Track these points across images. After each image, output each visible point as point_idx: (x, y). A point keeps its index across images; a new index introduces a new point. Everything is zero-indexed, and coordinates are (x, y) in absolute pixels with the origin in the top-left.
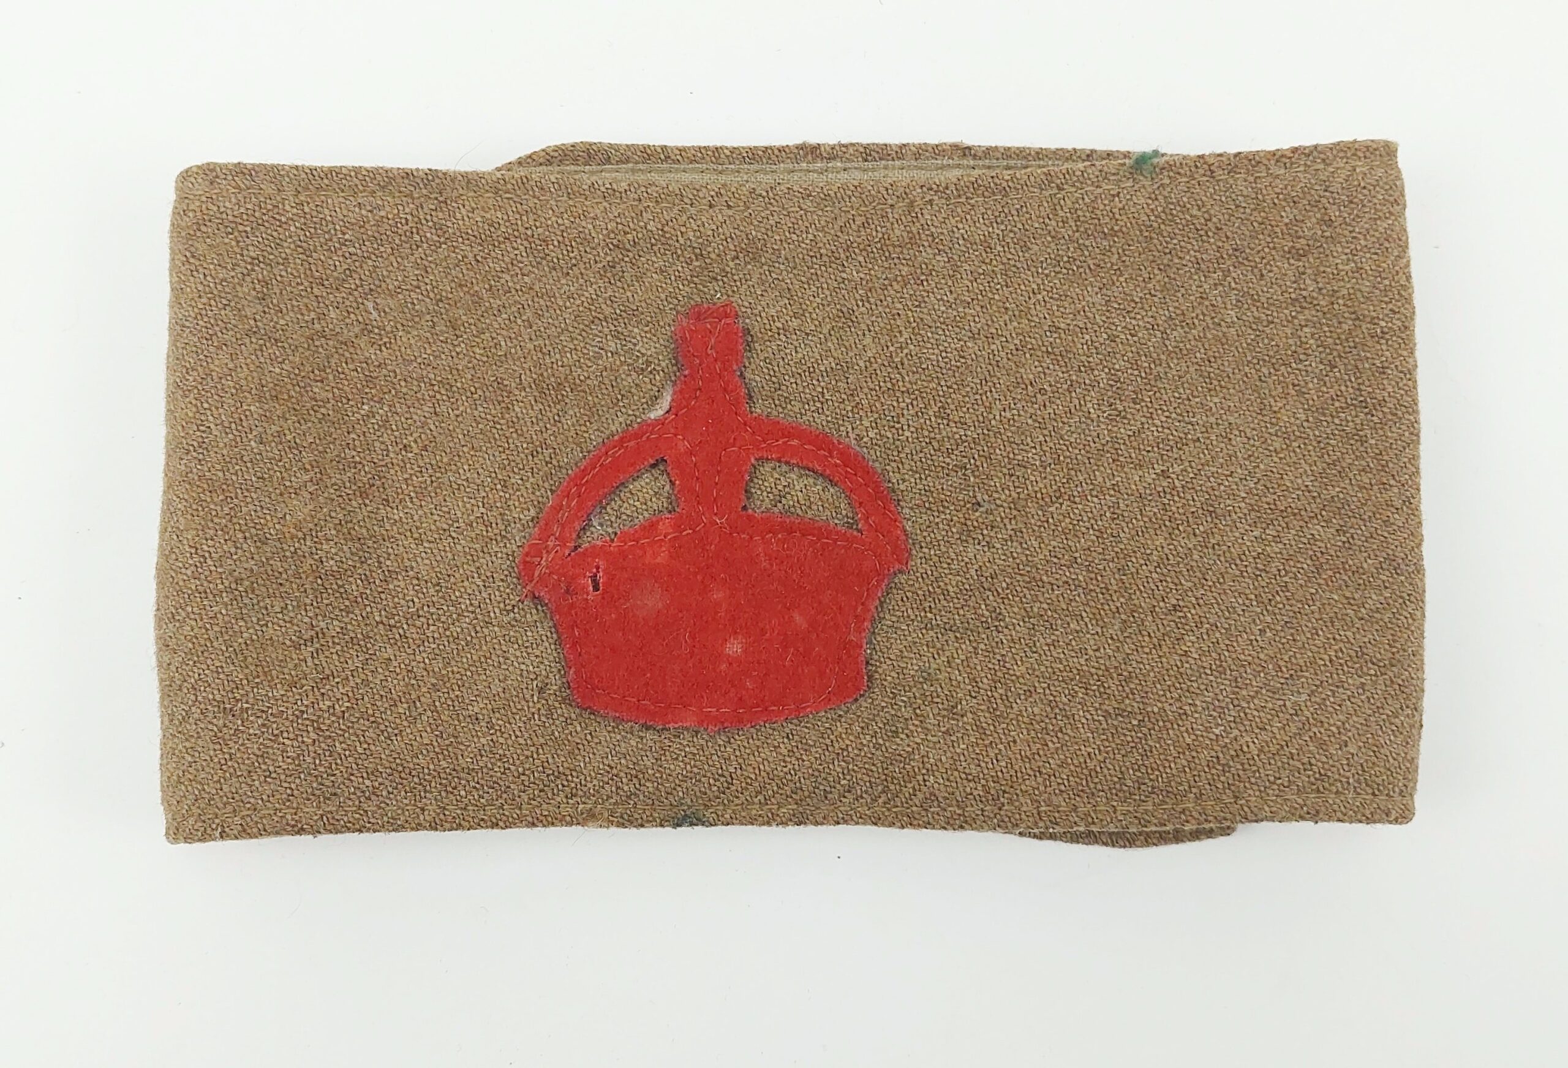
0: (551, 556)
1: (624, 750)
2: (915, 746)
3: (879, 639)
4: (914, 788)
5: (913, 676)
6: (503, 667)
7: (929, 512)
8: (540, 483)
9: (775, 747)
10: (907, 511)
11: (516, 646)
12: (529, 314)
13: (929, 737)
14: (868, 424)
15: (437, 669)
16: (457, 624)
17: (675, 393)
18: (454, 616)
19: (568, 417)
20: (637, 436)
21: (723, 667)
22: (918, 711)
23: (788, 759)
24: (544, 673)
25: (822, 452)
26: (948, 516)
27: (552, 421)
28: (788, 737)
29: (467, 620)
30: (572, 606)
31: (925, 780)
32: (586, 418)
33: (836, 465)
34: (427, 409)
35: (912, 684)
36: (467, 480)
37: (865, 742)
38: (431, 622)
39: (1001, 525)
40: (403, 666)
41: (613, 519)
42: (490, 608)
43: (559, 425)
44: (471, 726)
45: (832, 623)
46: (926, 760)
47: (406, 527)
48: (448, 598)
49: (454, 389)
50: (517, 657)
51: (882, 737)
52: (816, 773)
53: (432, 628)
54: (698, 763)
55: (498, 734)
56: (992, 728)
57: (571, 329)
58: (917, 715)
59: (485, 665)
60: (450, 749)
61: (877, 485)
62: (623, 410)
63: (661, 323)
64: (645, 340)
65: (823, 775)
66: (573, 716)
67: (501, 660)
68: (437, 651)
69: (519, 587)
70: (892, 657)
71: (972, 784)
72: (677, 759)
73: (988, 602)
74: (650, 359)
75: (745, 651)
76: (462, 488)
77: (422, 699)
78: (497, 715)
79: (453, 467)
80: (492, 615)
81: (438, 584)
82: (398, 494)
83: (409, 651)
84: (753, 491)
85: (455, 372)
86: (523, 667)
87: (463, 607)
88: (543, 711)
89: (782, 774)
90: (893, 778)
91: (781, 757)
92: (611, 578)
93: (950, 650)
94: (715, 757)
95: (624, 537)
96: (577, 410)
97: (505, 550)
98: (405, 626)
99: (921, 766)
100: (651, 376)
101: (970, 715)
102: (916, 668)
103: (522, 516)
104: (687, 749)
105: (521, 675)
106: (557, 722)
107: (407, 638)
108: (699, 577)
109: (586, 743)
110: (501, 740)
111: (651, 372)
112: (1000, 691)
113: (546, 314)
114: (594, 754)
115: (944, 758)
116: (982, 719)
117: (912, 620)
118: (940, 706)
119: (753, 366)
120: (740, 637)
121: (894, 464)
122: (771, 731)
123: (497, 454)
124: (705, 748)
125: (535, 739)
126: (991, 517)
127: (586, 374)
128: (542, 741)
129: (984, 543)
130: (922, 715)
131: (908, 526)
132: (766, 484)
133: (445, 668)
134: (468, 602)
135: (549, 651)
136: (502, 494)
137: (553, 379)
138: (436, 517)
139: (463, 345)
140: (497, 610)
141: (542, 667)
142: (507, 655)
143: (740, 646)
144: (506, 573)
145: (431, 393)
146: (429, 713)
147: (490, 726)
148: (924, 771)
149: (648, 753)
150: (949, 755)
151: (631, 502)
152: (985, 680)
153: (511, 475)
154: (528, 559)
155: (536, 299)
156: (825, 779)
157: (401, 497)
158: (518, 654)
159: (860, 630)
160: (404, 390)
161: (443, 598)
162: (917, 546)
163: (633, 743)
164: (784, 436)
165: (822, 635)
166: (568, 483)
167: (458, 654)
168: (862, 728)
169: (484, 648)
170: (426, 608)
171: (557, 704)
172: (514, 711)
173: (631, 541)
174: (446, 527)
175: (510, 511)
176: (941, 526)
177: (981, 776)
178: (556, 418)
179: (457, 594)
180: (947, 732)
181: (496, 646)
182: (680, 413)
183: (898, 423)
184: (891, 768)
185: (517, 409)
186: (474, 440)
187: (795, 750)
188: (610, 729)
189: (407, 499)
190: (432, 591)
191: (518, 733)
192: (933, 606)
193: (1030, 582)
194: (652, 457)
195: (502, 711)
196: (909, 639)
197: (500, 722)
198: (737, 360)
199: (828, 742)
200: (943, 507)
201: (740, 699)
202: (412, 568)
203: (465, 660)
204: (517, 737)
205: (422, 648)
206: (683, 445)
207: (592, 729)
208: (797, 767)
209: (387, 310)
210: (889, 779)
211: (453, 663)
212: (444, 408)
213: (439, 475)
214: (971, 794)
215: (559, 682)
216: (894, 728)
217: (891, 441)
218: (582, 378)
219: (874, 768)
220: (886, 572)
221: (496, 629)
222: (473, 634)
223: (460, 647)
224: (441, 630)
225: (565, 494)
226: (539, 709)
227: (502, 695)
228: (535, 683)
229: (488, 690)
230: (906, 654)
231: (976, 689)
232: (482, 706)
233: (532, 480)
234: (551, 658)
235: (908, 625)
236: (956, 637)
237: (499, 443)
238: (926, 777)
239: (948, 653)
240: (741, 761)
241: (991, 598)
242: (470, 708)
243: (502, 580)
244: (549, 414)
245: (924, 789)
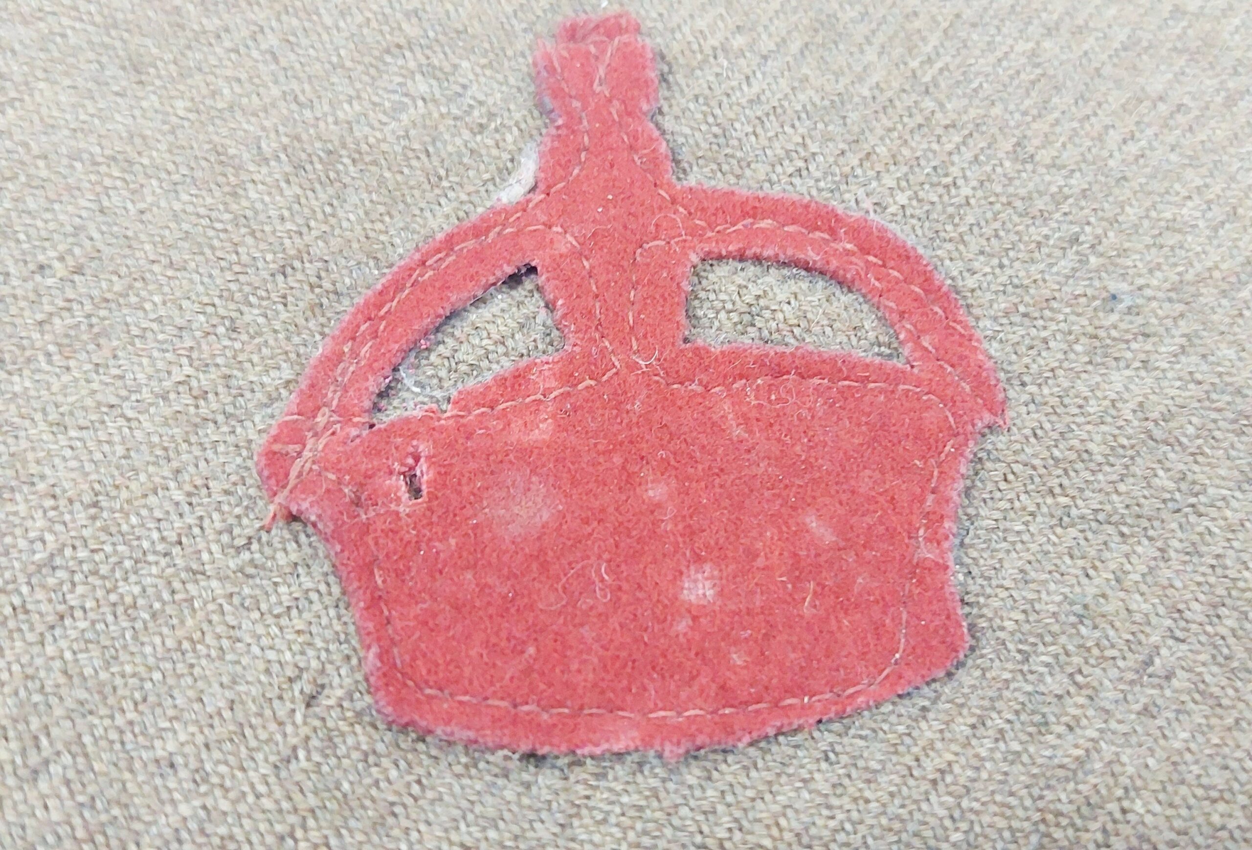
0: (323, 441)
1: (491, 812)
2: (1090, 745)
3: (975, 554)
4: (1104, 831)
5: (1054, 614)
6: (229, 657)
7: (1027, 321)
8: (301, 321)
9: (804, 781)
10: (988, 323)
11: (256, 615)
12: (272, 40)
13: (1113, 725)
14: (893, 184)
15: (88, 671)
16: (133, 578)
17: (542, 155)
18: (128, 564)
19: (347, 207)
20: (479, 230)
21: (682, 626)
22: (1079, 678)
23: (835, 802)
24: (314, 664)
25: (818, 234)
26: (1062, 325)
27: (320, 216)
28: (827, 759)
29: (154, 570)
30: (366, 529)
31: (1124, 811)
32: (382, 209)
33: (848, 253)
34: (83, 203)
35: (1056, 628)
36: (159, 320)
37: (984, 753)
38: (78, 578)
39: (1162, 330)
40: (15, 668)
41: (443, 373)
42: (201, 545)
43: (333, 221)
44: (158, 781)
45: (881, 529)
46: (1117, 768)
47: (35, 404)
48: (113, 530)
49: (137, 168)
50: (259, 637)
51: (1016, 738)
52: (897, 826)
53: (80, 589)
54: (651, 826)
55: (218, 792)
56: (1230, 692)
57: (348, 64)
58: (1080, 687)
59: (190, 658)
60: (110, 831)
61: (927, 281)
62: (451, 194)
63: (510, 53)
64: (482, 80)
65: (911, 827)
66: (380, 747)
67: (225, 643)
68: (89, 635)
69: (261, 503)
70: (1007, 583)
71: (1221, 807)
72: (605, 821)
73: (1168, 465)
74: (494, 110)
75: (721, 593)
76: (149, 334)
77: (55, 731)
78: (217, 755)
79: (133, 299)
80: (205, 556)
81: (95, 504)
82: (24, 349)
83: (31, 637)
84: (700, 313)
85: (138, 141)
86: (271, 655)
87: (146, 544)
88: (315, 742)
89: (826, 833)
90: (1058, 814)
91: (819, 800)
92: (443, 473)
93: (1115, 558)
94: (684, 811)
95: (464, 402)
96: (365, 196)
97: (231, 439)
98: (25, 589)
99: (1111, 781)
100: (498, 136)
101: (1180, 673)
102: (1059, 598)
103: (265, 379)
104: (625, 799)
105: (267, 671)
106: (346, 762)
107: (27, 612)
108: (617, 460)
109: (409, 801)
110: (225, 805)
111: (497, 130)
112: (1229, 622)
113: (304, 42)
114: (429, 823)
115: (1151, 762)
116: (1208, 678)
117: (1032, 514)
118: (1121, 663)
119: (676, 110)
120: (707, 567)
121: (948, 246)
122: (791, 751)
123: (215, 272)
124: (662, 795)
125: (297, 797)
126: (1140, 320)
127: (379, 135)
128: (313, 801)
129: (1137, 364)
130: (1088, 686)
131: (994, 349)
132: (723, 296)
133: (107, 665)
134: (155, 535)
135: (324, 621)
136: (227, 342)
137: (318, 145)
138: (95, 386)
139: (153, 97)
140: (215, 548)
141: (311, 653)
142: (238, 633)
143: (708, 584)
144: (234, 478)
145: (93, 178)
146: (67, 759)
147: (200, 776)
148: (1120, 792)
149: (544, 815)
150: (1159, 753)
151: (476, 341)
152: (1195, 606)
153: (245, 309)
154: (276, 447)
155: (284, 18)
156: (916, 835)
157: (28, 353)
158: (260, 630)
159: (935, 540)
160: (44, 173)
161: (105, 529)
162: (1016, 382)
163: (509, 795)
164: (745, 215)
165: (868, 554)
166: (355, 315)
167: (135, 638)
168: (973, 727)
169: (190, 622)
170: (68, 552)
171: (343, 726)
172: (253, 743)
173: (478, 405)
174: (113, 400)
175: (242, 370)
176: (1052, 344)
177: (1236, 786)
178: (328, 209)
179: (134, 520)
180: (1145, 711)
181: (215, 618)
182: (553, 190)
183: (946, 175)
184: (1049, 795)
185: (253, 195)
186: (172, 253)
187: (846, 781)
188: (458, 769)
189: (41, 358)
190: (82, 517)
191: (262, 789)
192: (1066, 482)
193: (1235, 421)
194: (509, 263)
195: (228, 746)
196: (1034, 547)
197: (223, 769)
198: (647, 97)
199: (909, 760)
200: (1052, 309)
201: (723, 687)
202: (43, 477)
203: (148, 650)
204: (258, 796)
205: (58, 632)
206: (566, 242)
207: (421, 771)
208: (855, 815)
209: (17, 47)
210: (1050, 817)
211: (123, 656)
212: (116, 200)
213: (103, 313)
214: (1223, 828)
215: (347, 681)
216: (1037, 718)
217: (939, 207)
218: (372, 140)
219: (1013, 801)
220: (969, 428)
221: (214, 584)
222: (166, 596)
223: (139, 625)
224: (100, 593)
225: (348, 334)
226: (307, 738)
227: (227, 714)
228: (297, 687)
229: (197, 706)
230: (1033, 574)
231: (1182, 624)
232: (183, 737)
233: (284, 316)
234: (329, 634)
235: (1026, 524)
236: (1122, 535)
237: (219, 254)
238: (1126, 804)
239: (1113, 566)
240: (738, 814)
241: (1171, 455)
242: (158, 743)
243: (227, 492)
244: (314, 202)
245: (1123, 828)
